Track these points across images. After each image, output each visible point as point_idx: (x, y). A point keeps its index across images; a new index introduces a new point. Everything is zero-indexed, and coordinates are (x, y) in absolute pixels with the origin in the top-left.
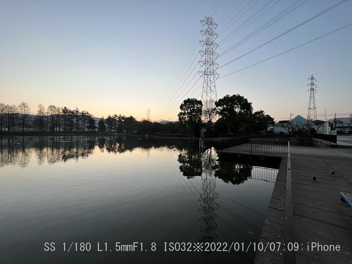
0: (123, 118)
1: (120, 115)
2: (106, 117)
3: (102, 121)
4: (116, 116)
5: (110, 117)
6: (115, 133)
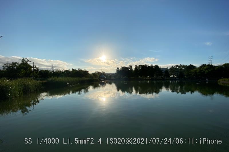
0: (184, 66)
1: (181, 65)
2: (169, 68)
3: (166, 71)
4: (177, 66)
5: (172, 67)
6: (177, 79)
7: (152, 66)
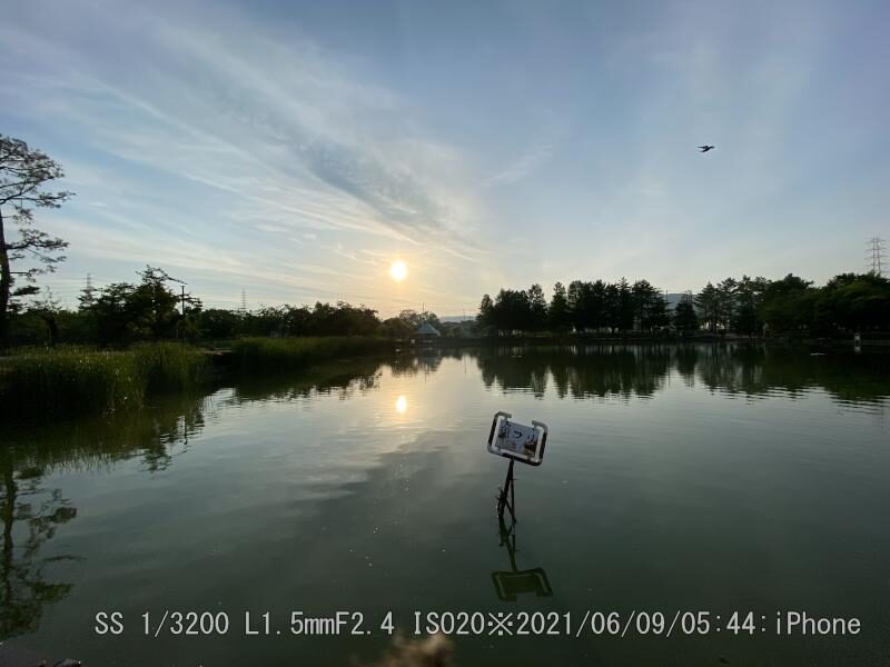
0: (759, 285)
1: (745, 278)
3: (685, 305)
4: (730, 282)
5: (710, 288)
6: (728, 335)
7: (624, 286)
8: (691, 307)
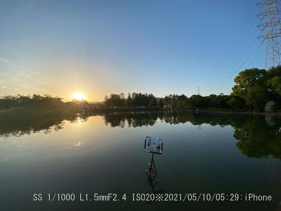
0: (177, 96)
1: (174, 94)
4: (171, 95)
5: (166, 96)
7: (147, 95)
8: (162, 101)
